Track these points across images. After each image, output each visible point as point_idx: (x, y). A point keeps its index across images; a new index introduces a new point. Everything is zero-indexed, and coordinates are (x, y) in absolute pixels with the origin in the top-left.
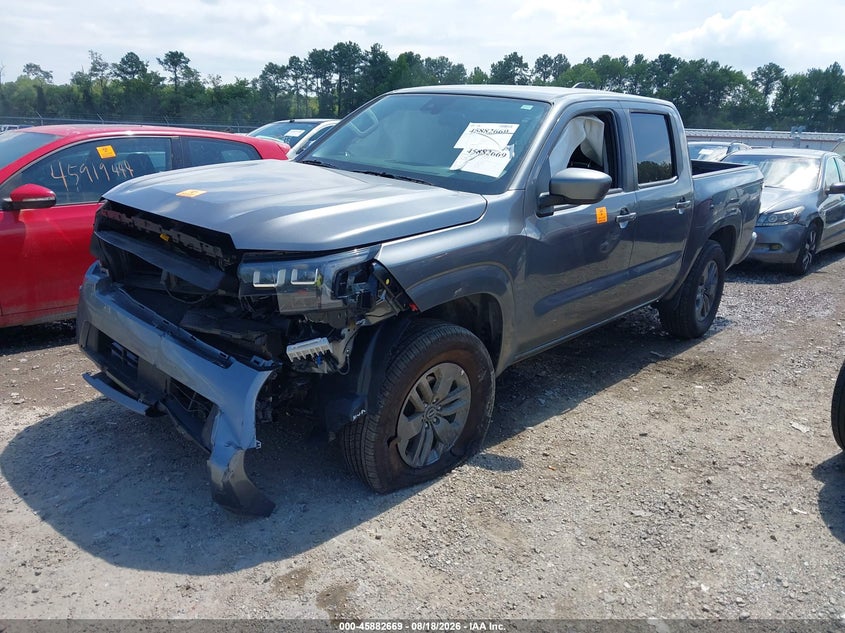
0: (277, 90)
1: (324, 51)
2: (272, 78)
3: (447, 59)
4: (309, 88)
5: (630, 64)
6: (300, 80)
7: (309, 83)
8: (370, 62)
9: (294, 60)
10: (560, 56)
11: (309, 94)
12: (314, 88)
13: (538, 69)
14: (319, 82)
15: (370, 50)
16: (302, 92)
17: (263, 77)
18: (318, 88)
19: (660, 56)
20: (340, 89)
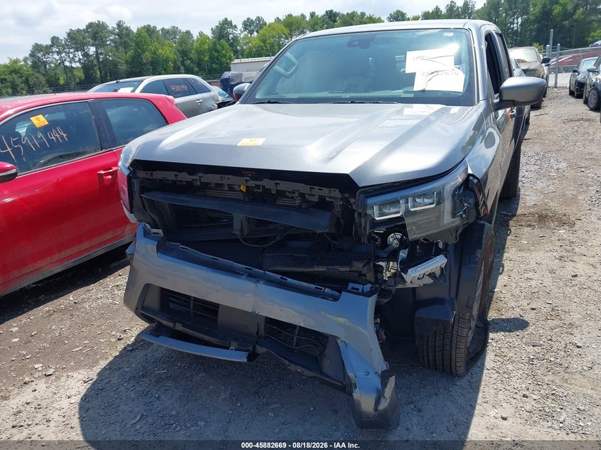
0: (45, 63)
1: (79, 31)
2: (40, 55)
3: (177, 28)
4: (72, 60)
5: (308, 19)
6: (63, 55)
7: (71, 56)
8: (118, 35)
9: (55, 40)
10: (258, 17)
11: (74, 65)
12: (77, 59)
13: (245, 29)
14: (79, 54)
15: (116, 26)
16: (67, 64)
17: (32, 55)
18: (80, 59)
19: (327, 12)
20: (97, 58)
